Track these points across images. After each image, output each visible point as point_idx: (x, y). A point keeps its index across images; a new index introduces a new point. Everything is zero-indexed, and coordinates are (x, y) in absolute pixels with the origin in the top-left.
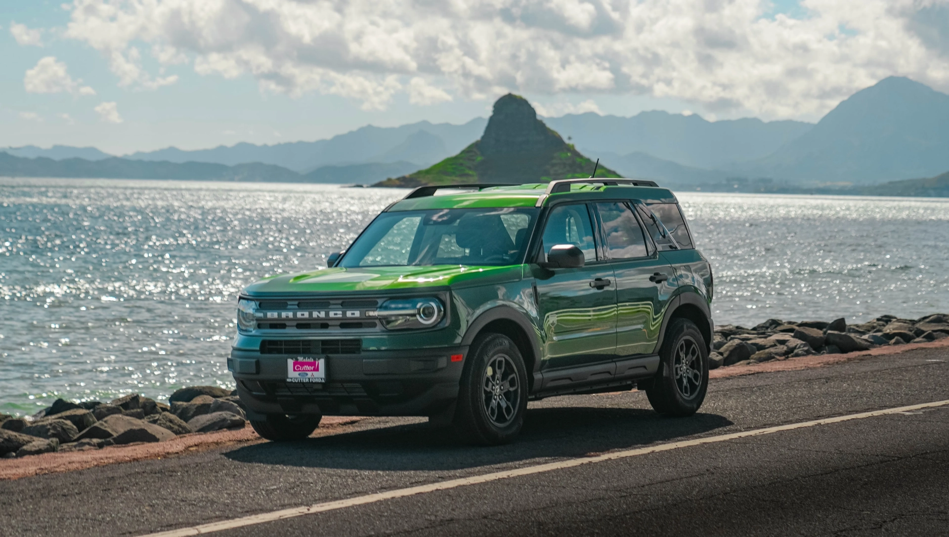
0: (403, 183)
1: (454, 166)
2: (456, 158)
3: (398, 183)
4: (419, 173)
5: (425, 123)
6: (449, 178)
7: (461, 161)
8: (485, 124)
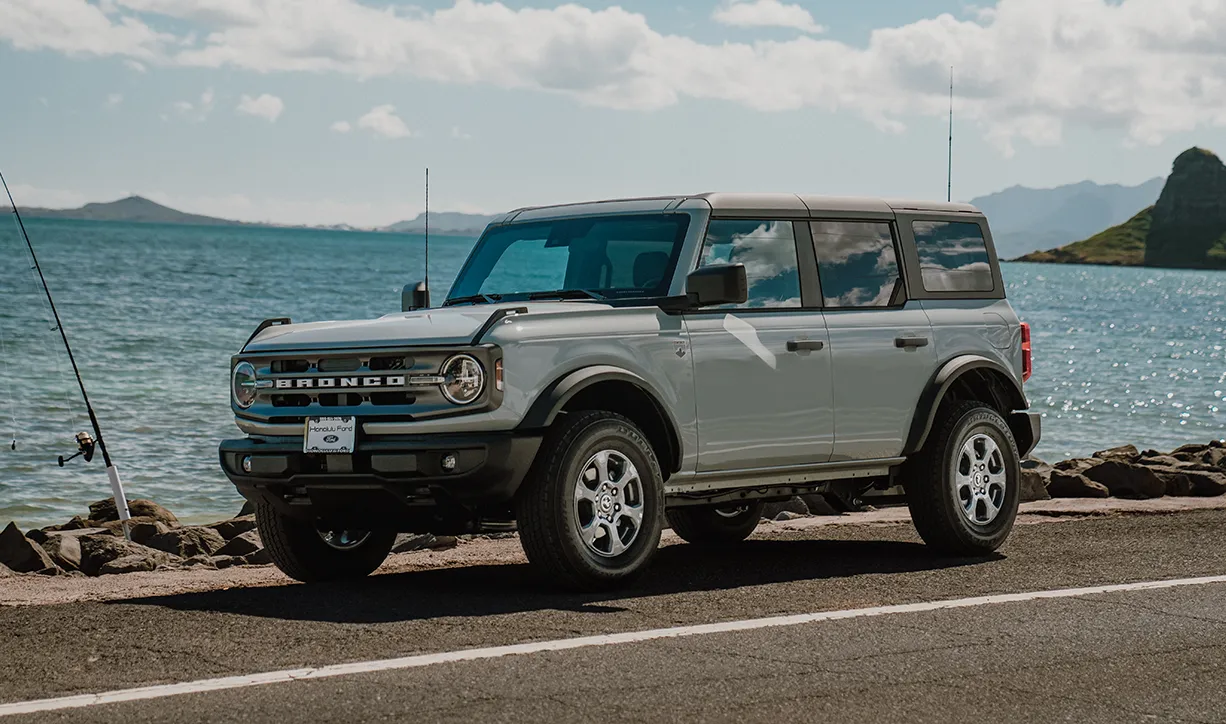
0: (1054, 257)
1: (1120, 237)
2: (1123, 226)
3: (1048, 256)
4: (1075, 245)
5: (1088, 183)
6: (1113, 251)
7: (1129, 231)
8: (1162, 185)
